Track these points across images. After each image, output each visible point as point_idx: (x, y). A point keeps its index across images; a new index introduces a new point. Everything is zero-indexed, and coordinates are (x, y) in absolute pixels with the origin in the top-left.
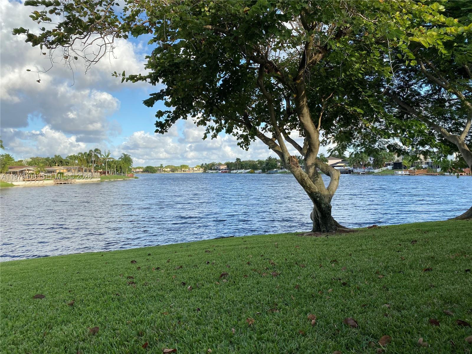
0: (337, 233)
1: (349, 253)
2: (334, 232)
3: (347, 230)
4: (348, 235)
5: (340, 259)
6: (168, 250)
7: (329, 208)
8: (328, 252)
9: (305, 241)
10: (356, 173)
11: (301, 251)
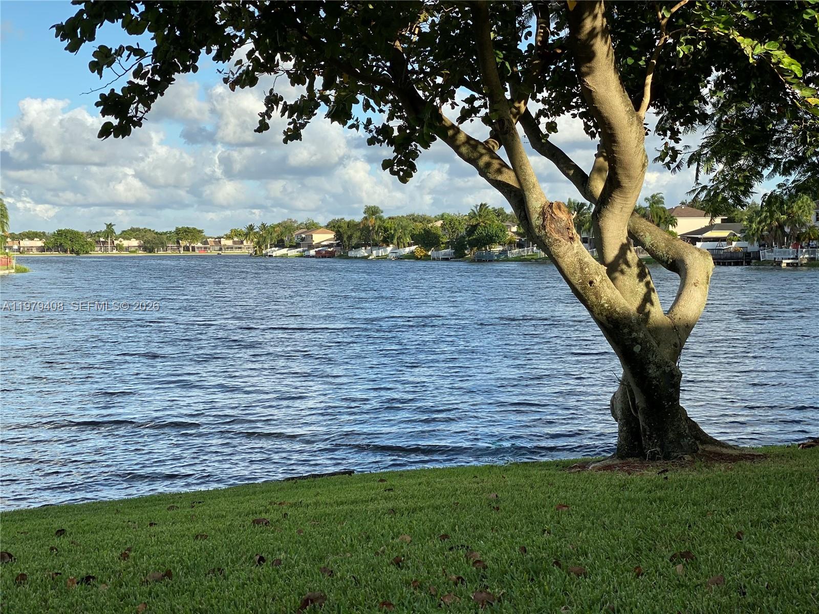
0: (698, 464)
1: (736, 530)
2: (688, 457)
3: (730, 452)
4: (735, 471)
5: (704, 547)
6: (126, 518)
7: (673, 380)
8: (663, 524)
9: (589, 486)
10: (767, 262)
11: (576, 520)
